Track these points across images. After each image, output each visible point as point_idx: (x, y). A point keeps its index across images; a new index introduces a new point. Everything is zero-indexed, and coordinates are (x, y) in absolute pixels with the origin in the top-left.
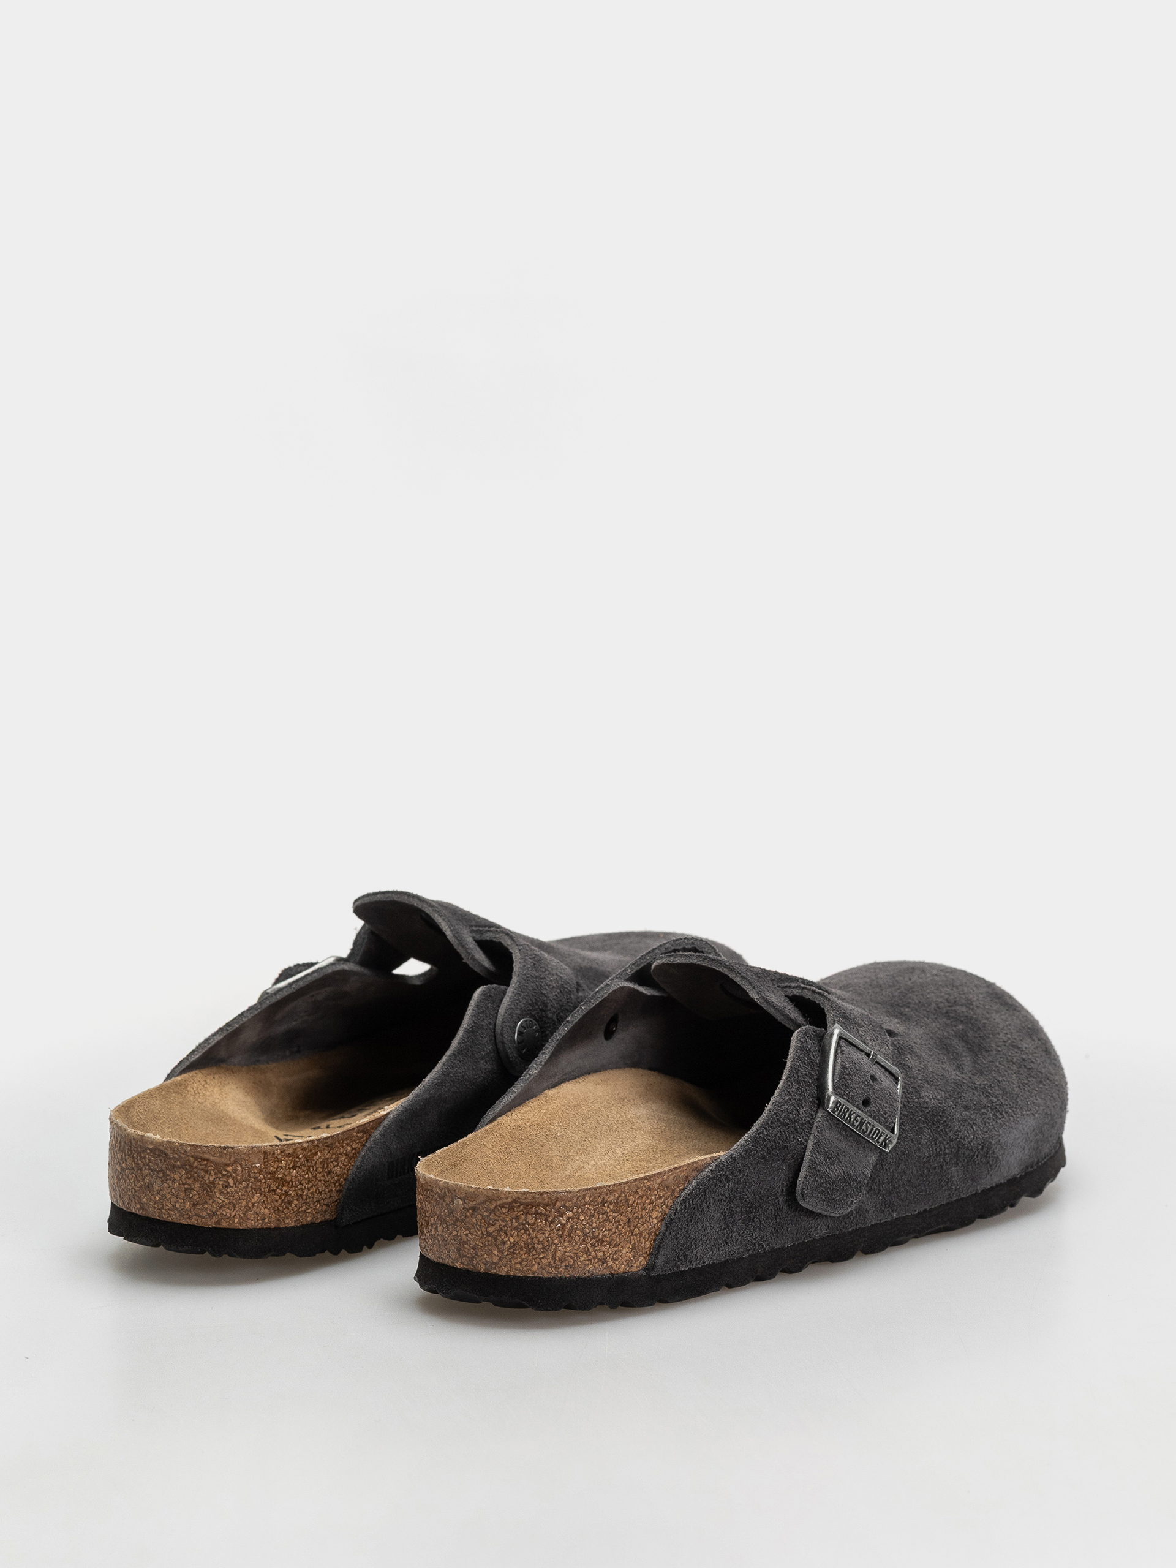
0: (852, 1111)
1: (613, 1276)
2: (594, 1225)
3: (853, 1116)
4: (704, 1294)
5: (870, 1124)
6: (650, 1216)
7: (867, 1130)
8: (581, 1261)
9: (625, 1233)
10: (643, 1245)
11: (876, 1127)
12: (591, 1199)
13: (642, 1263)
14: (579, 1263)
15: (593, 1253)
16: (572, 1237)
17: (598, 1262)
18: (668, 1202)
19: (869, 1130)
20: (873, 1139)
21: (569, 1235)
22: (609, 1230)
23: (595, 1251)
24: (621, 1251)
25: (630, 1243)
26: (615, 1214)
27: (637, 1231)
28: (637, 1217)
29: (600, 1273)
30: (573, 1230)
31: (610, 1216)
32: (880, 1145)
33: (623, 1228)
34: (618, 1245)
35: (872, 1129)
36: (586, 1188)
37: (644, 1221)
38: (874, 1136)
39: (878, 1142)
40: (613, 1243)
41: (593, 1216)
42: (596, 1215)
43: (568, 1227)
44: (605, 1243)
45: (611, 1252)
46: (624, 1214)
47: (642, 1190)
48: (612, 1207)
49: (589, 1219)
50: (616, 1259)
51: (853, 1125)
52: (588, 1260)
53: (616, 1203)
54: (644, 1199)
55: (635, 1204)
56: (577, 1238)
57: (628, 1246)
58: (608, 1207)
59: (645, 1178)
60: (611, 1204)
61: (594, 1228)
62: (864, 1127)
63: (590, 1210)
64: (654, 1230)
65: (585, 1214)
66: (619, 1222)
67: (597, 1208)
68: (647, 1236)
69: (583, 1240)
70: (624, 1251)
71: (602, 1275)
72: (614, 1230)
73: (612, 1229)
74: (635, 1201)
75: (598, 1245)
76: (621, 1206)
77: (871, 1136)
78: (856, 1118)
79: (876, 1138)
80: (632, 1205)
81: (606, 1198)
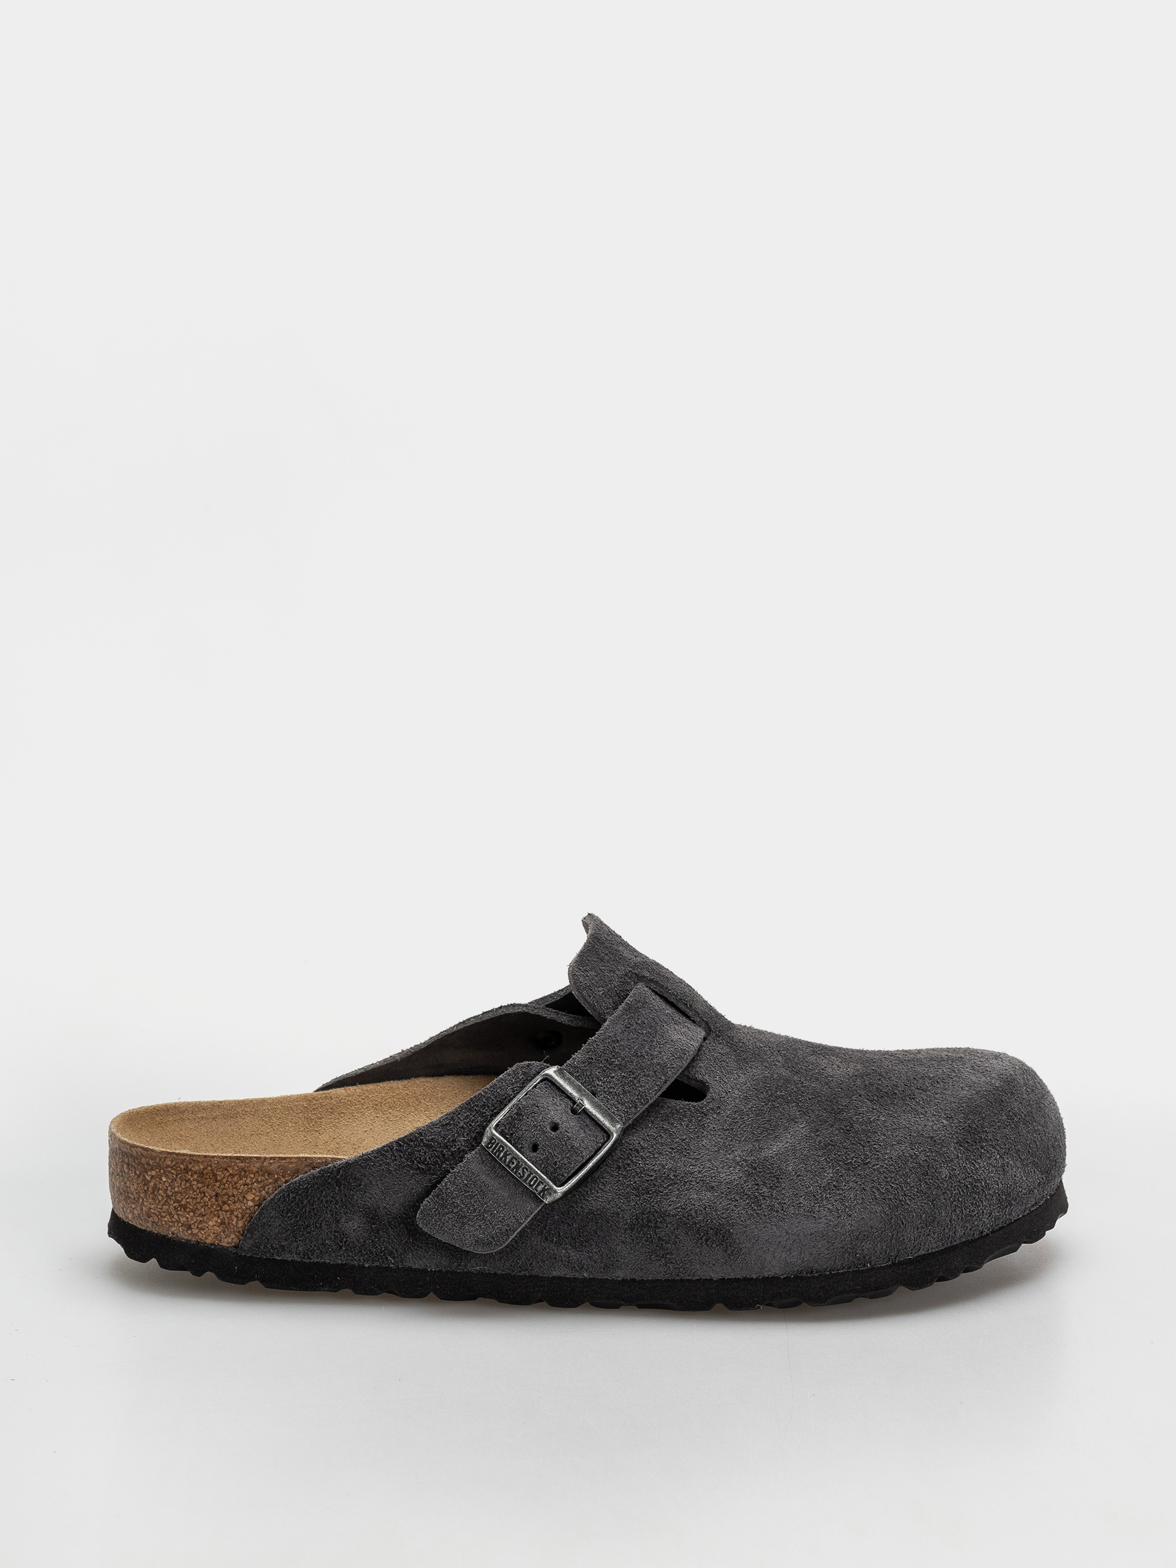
0: (507, 1151)
1: (198, 1244)
2: (176, 1189)
3: (509, 1158)
4: (311, 1291)
5: (527, 1169)
6: (244, 1197)
7: (524, 1176)
8: (165, 1221)
9: (212, 1206)
10: (234, 1223)
11: (534, 1175)
12: (173, 1163)
13: (234, 1240)
14: (163, 1223)
15: (176, 1216)
16: (156, 1196)
17: (181, 1226)
18: (269, 1189)
19: (526, 1175)
20: (531, 1186)
21: (153, 1193)
22: (193, 1199)
23: (178, 1215)
24: (207, 1223)
25: (219, 1217)
26: (200, 1185)
27: (226, 1207)
28: (226, 1194)
29: (185, 1238)
30: (156, 1189)
31: (194, 1185)
32: (539, 1194)
33: (209, 1200)
34: (203, 1216)
35: (529, 1176)
36: (169, 1151)
37: (236, 1200)
38: (532, 1183)
39: (536, 1189)
40: (198, 1212)
41: (176, 1180)
42: (178, 1179)
43: (152, 1184)
44: (188, 1210)
45: (195, 1220)
46: (210, 1187)
47: (233, 1169)
48: (195, 1176)
49: (172, 1182)
50: (203, 1229)
51: (508, 1166)
52: (172, 1222)
53: (201, 1174)
54: (235, 1179)
55: (224, 1181)
56: (160, 1198)
57: (215, 1219)
58: (192, 1176)
59: (238, 1158)
60: (195, 1173)
61: (176, 1192)
62: (520, 1171)
63: (172, 1173)
64: (248, 1211)
65: (167, 1176)
66: (204, 1193)
67: (180, 1174)
68: (240, 1216)
69: (166, 1201)
70: (211, 1223)
71: (188, 1241)
72: (198, 1201)
73: (197, 1198)
74: (224, 1177)
75: (181, 1209)
76: (206, 1179)
77: (528, 1182)
78: (512, 1159)
79: (534, 1184)
80: (220, 1181)
81: (190, 1166)
